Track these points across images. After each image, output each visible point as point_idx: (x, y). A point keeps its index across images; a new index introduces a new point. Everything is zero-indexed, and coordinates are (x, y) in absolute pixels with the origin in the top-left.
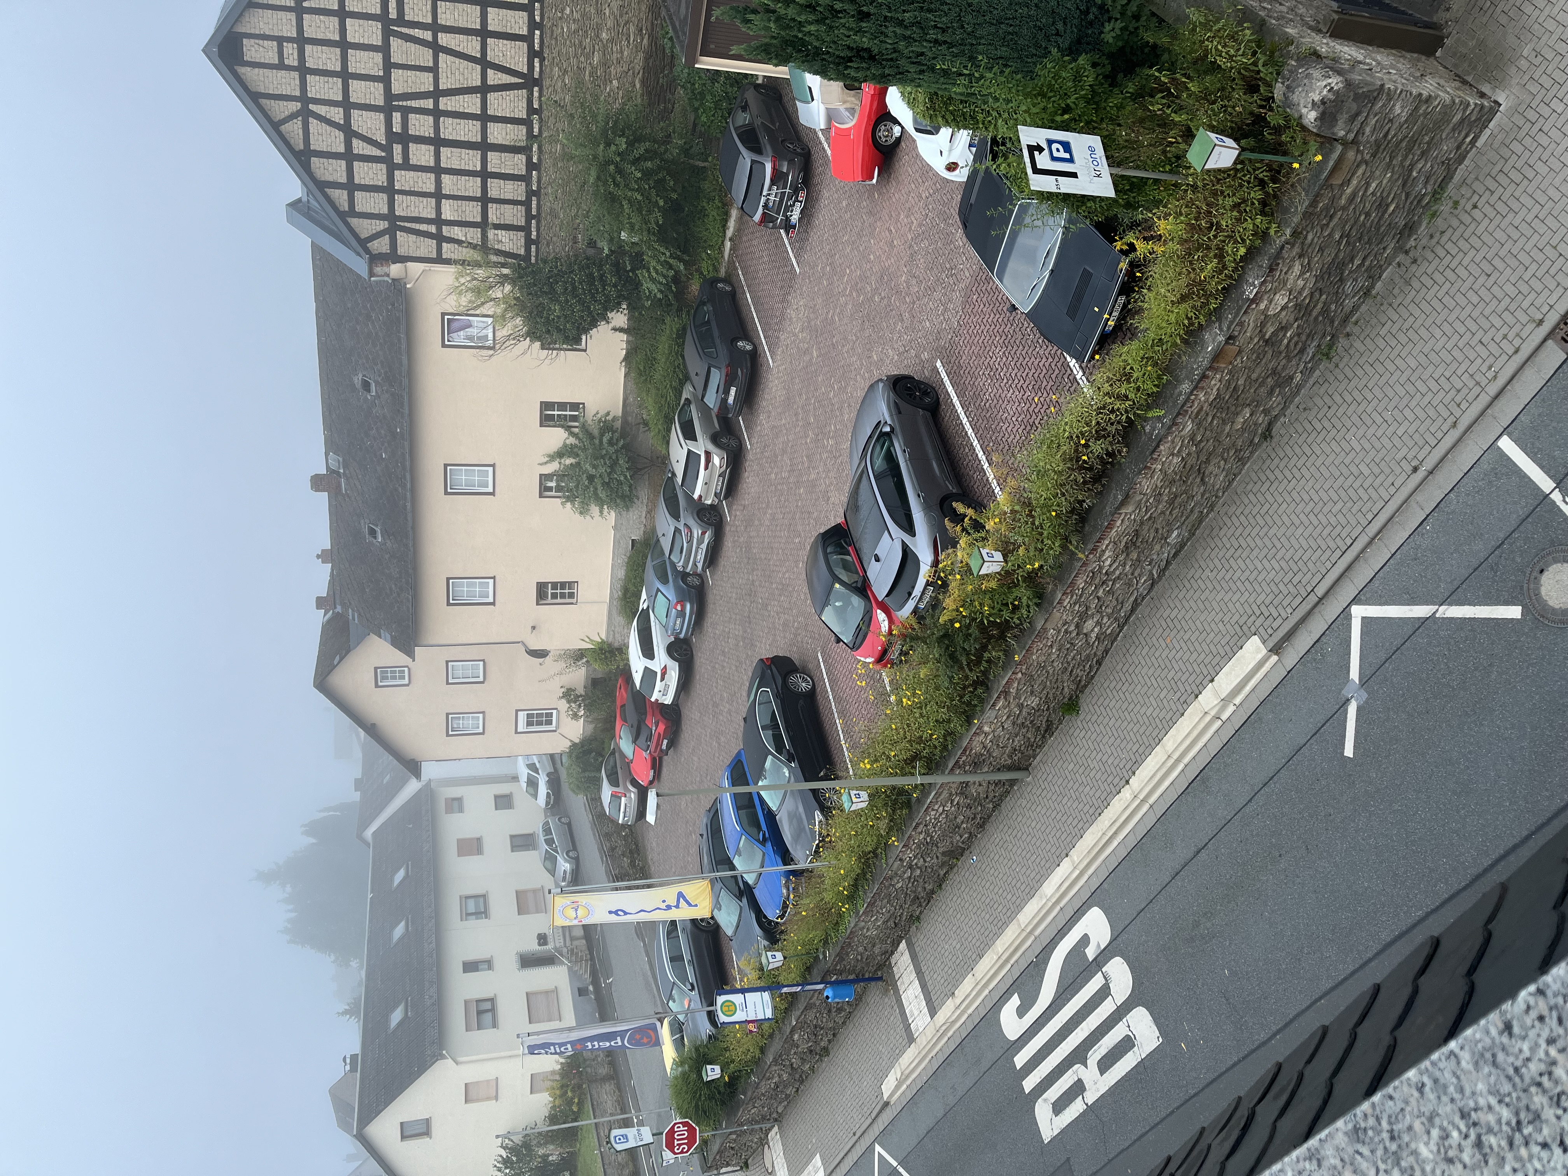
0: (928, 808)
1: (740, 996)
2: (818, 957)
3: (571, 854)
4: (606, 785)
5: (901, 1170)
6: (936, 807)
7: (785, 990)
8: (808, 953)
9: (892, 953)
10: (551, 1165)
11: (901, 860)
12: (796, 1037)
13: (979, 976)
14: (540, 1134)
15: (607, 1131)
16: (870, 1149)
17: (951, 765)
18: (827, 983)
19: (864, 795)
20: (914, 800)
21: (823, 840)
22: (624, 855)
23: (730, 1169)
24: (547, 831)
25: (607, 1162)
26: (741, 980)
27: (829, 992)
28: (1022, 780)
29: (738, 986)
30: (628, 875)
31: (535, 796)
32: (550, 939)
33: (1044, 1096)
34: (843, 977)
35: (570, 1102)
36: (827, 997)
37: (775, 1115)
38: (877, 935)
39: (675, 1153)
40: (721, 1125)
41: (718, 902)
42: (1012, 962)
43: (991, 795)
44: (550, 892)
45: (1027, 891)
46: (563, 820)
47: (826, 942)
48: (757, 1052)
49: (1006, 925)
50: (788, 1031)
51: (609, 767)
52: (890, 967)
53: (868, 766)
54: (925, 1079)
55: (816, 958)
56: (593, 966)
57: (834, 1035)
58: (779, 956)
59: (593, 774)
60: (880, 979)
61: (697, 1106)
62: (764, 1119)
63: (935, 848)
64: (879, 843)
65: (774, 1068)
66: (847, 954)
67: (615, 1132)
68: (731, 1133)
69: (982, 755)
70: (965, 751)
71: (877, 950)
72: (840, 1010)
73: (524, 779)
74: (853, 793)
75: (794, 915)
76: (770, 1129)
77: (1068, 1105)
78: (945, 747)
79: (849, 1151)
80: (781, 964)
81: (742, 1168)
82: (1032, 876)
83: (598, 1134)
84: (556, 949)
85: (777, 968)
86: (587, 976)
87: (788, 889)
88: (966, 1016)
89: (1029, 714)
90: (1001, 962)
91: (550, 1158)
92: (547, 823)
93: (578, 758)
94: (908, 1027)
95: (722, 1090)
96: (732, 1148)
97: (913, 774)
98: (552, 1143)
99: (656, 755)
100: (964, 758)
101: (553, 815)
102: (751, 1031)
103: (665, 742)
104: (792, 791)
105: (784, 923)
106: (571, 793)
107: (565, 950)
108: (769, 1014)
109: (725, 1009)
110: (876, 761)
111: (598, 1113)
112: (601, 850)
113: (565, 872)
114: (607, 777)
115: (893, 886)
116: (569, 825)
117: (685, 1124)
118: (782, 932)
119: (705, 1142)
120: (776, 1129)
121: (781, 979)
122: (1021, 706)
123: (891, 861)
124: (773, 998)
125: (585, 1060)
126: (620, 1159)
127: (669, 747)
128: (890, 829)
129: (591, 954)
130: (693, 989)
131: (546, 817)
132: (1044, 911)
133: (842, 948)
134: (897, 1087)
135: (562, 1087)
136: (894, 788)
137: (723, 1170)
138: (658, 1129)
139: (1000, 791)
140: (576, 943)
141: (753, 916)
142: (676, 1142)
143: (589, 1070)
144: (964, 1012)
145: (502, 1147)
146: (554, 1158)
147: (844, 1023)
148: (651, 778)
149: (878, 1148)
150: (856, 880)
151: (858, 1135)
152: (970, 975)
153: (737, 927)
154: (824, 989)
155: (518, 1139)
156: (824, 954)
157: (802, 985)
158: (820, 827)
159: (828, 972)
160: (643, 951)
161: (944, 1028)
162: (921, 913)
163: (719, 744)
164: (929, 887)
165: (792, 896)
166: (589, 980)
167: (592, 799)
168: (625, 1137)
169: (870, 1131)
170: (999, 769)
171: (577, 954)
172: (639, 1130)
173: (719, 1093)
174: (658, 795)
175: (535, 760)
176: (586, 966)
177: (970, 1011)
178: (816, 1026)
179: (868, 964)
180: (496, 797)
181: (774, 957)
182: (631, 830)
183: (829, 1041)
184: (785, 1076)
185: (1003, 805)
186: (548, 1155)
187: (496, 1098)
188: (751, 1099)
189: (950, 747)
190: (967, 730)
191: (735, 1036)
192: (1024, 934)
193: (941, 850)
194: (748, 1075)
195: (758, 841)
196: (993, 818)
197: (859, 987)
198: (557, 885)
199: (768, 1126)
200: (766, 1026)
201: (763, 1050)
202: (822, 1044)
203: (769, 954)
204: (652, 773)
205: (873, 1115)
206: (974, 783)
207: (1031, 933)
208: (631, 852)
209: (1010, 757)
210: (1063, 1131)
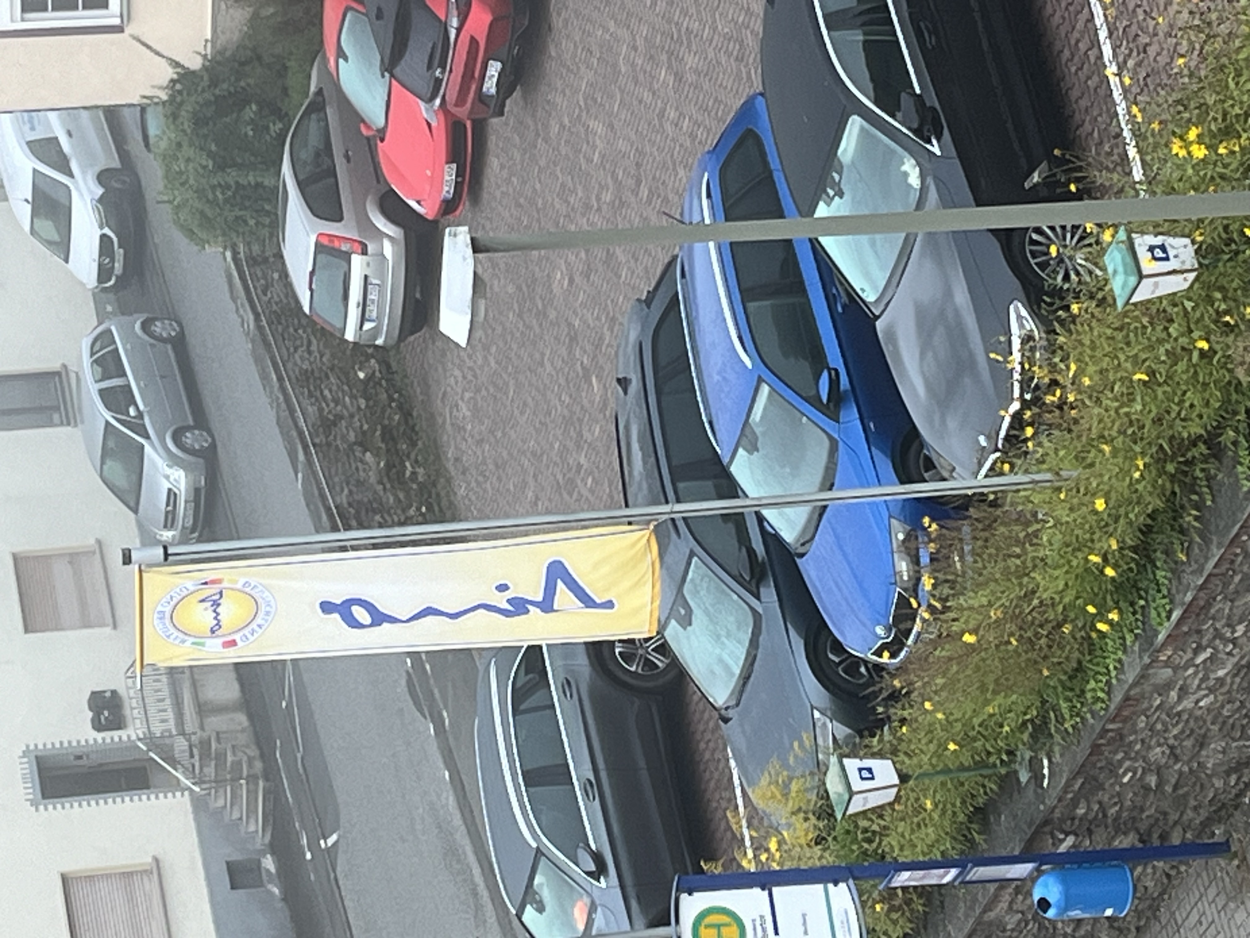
1: (758, 895)
2: (1013, 776)
3: (188, 438)
4: (296, 213)
7: (904, 878)
8: (980, 765)
18: (1041, 859)
19: (1182, 251)
21: (1037, 401)
22: (364, 443)
24: (107, 362)
26: (759, 847)
27: (1048, 888)
29: (749, 865)
30: (382, 509)
31: (62, 248)
32: (131, 708)
34: (1098, 842)
36: (1044, 904)
38: (1214, 711)
41: (680, 598)
44: (127, 559)
46: (158, 328)
47: (1040, 730)
51: (304, 155)
53: (1199, 152)
55: (1009, 781)
56: (274, 795)
58: (885, 771)
59: (252, 177)
60: (1222, 849)
64: (1228, 407)
66: (1112, 770)
71: (1211, 758)
73: (20, 190)
74: (1142, 242)
75: (935, 644)
80: (889, 796)
84: (150, 739)
85: (879, 811)
86: (256, 825)
87: (915, 560)
92: (105, 338)
93: (199, 121)
99: (462, 112)
101: (124, 310)
103: (494, 69)
104: (930, 235)
105: (901, 669)
106: (181, 240)
107: (181, 744)
109: (706, 933)
110: (1226, 132)
113: (172, 495)
114: (301, 185)
116: (179, 342)
118: (895, 696)
127: (507, 85)
129: (267, 756)
130: (600, 871)
131: (101, 317)
133: (1096, 749)
140: (215, 722)
141: (799, 644)
148: (448, 190)
150: (1146, 530)
153: (746, 678)
154: (1033, 879)
156: (1034, 766)
157: (961, 864)
158: (1028, 359)
159: (1047, 826)
160: (433, 749)
163: (679, 78)
165: (927, 583)
166: (262, 840)
167: (253, 261)
171: (220, 757)
174: (477, 247)
176: (252, 794)
179: (1180, 802)
181: (868, 774)
182: (386, 362)
195: (814, 401)
197: (1150, 873)
198: (148, 540)
203: (852, 765)
204: (450, 174)
208: (388, 435)
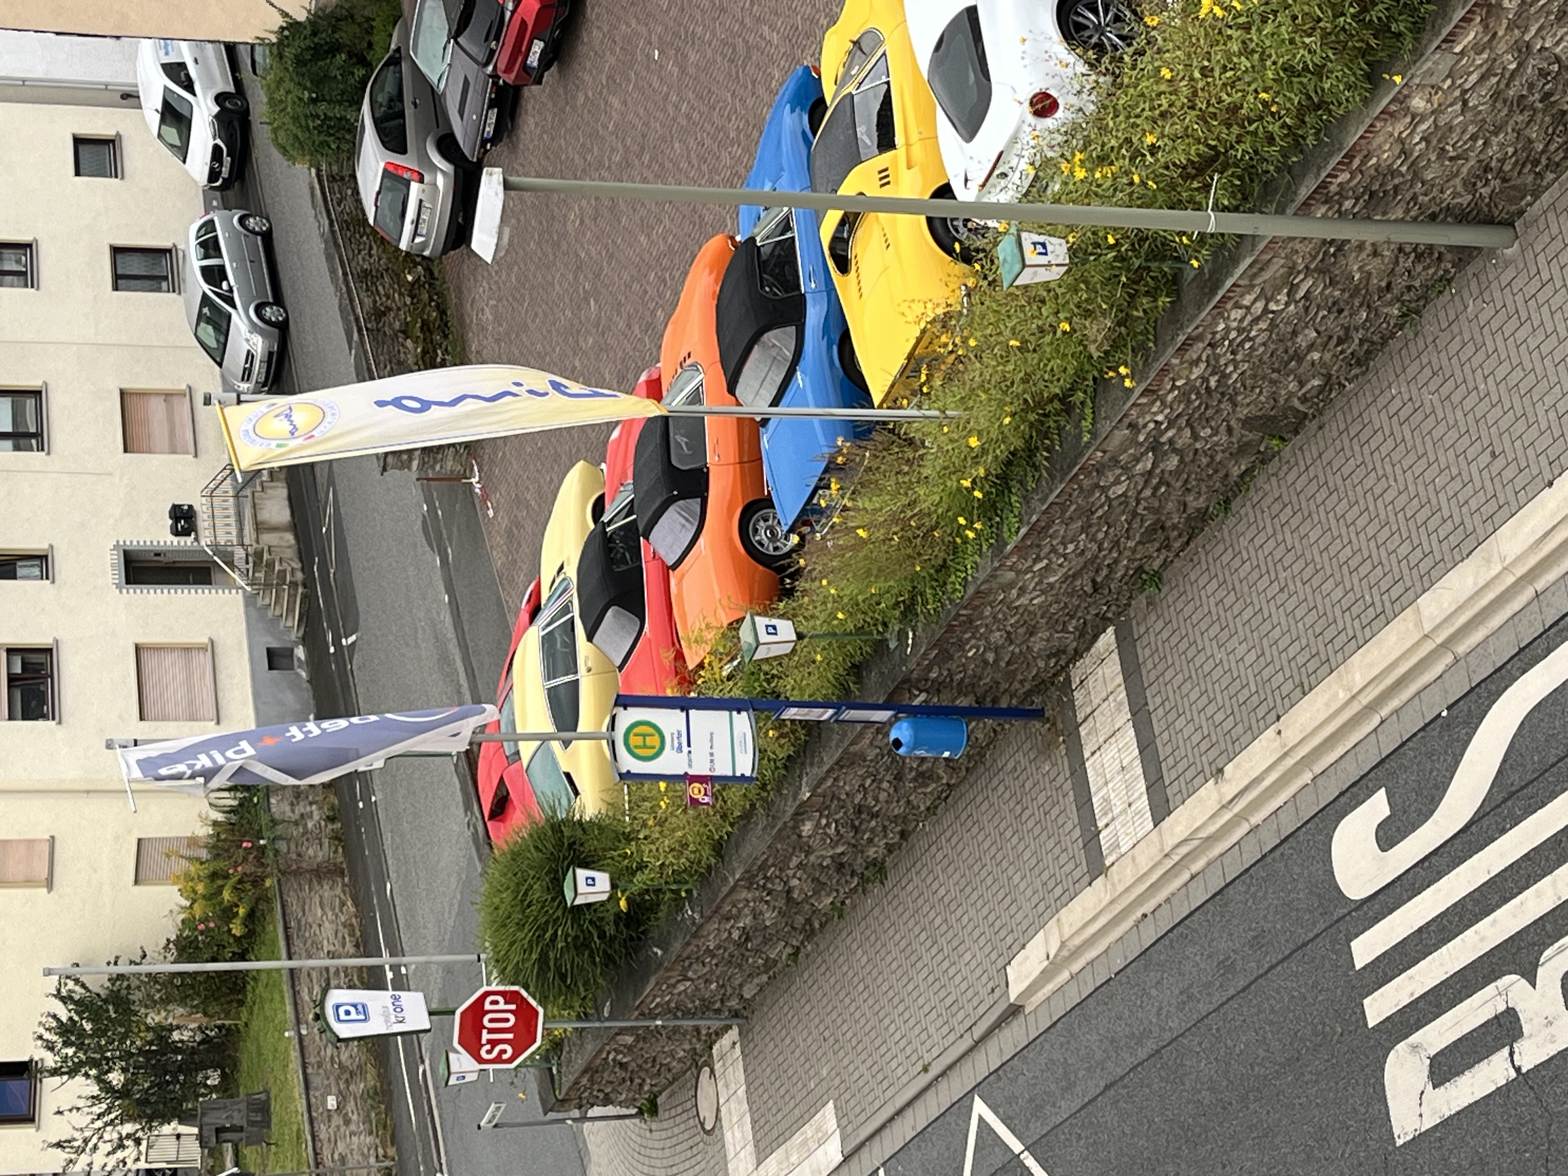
0: (1225, 299)
1: (678, 716)
2: (884, 642)
3: (268, 312)
4: (370, 141)
5: (1030, 1162)
6: (1247, 300)
7: (791, 713)
8: (859, 630)
9: (1078, 655)
10: (177, 1051)
11: (1132, 426)
12: (807, 828)
13: (1292, 735)
14: (153, 978)
15: (317, 990)
16: (963, 1106)
17: (1304, 192)
18: (899, 709)
19: (1058, 250)
20: (1189, 275)
22: (406, 333)
23: (611, 1110)
24: (210, 247)
25: (312, 1059)
27: (902, 731)
28: (1491, 252)
31: (182, 151)
32: (203, 522)
33: (1414, 1038)
34: (944, 699)
35: (228, 914)
36: (897, 743)
37: (734, 1003)
38: (1044, 609)
39: (481, 1061)
40: (599, 1010)
42: (1385, 712)
43: (1400, 283)
44: (207, 401)
45: (1453, 540)
46: (252, 223)
47: (908, 611)
48: (706, 852)
49: (1385, 617)
50: (790, 811)
51: (381, 98)
52: (1067, 688)
53: (1080, 174)
54: (1119, 964)
55: (881, 645)
56: (309, 600)
57: (903, 835)
58: (786, 630)
59: (337, 111)
60: (1038, 714)
61: (543, 960)
62: (706, 1008)
63: (1226, 406)
64: (1080, 374)
65: (744, 894)
66: (961, 645)
67: (336, 996)
68: (622, 1031)
69: (1394, 173)
70: (1350, 156)
71: (1038, 644)
72: (924, 777)
73: (152, 102)
74: (1028, 238)
76: (719, 1034)
77: (1470, 1066)
78: (1296, 142)
79: (909, 1104)
80: (787, 649)
81: (641, 1113)
82: (1474, 504)
83: (295, 994)
84: (215, 547)
85: (778, 659)
86: (292, 622)
88: (1245, 828)
89: (1543, 73)
90: (1355, 707)
91: (176, 1036)
92: (209, 226)
93: (299, 61)
94: (1091, 837)
95: (610, 930)
96: (622, 1065)
97: (1198, 207)
98: (182, 1002)
99: (508, 78)
100: (1344, 177)
101: (226, 206)
102: (694, 802)
103: (538, 47)
106: (276, 154)
107: (239, 552)
108: (745, 766)
109: (634, 740)
110: (1103, 160)
111: (298, 945)
112: (347, 310)
113: (250, 356)
114: (376, 123)
115: (1104, 490)
116: (267, 237)
117: (510, 997)
119: (556, 1046)
120: (733, 1034)
121: (787, 686)
122: (1523, 50)
123: (1105, 427)
124: (758, 732)
125: (274, 822)
126: (344, 1057)
127: (546, 62)
128: (1117, 344)
129: (307, 569)
131: (208, 208)
132: (1490, 596)
133: (950, 628)
134: (1046, 975)
135: (214, 876)
136: (1141, 237)
137: (596, 1111)
138: (443, 1000)
139: (1424, 273)
140: (268, 538)
142: (485, 1036)
143: (282, 846)
144: (1241, 817)
145: (58, 995)
146: (186, 1035)
147: (931, 810)
149: (980, 1108)
150: (1009, 463)
151: (934, 1071)
152: (1271, 732)
154: (890, 723)
155: (98, 983)
156: (902, 636)
157: (837, 707)
159: (907, 684)
161: (1184, 850)
162: (1165, 564)
163: (683, 70)
164: (1195, 503)
166: (297, 633)
167: (332, 178)
168: (363, 1010)
169: (967, 1066)
170: (1433, 217)
171: (270, 565)
172: (396, 999)
173: (602, 935)
174: (507, 186)
175: (185, 53)
176: (291, 598)
177: (1256, 819)
178: (859, 810)
179: (1010, 676)
180: (79, 142)
181: (772, 630)
182: (429, 271)
183: (890, 849)
184: (769, 917)
185: (1428, 315)
186: (171, 1029)
187: (49, 884)
188: (679, 959)
189: (1311, 141)
190: (1365, 101)
191: (653, 810)
192: (1429, 646)
193: (1243, 412)
194: (678, 904)
196: (1394, 345)
197: (981, 728)
198: (227, 386)
199: (716, 1024)
200: (734, 794)
201: (719, 849)
202: (871, 852)
203: (761, 622)
205: (978, 1032)
206: (1361, 246)
207: (1445, 645)
208: (426, 327)
209: (1470, 186)
210: (1445, 1123)
